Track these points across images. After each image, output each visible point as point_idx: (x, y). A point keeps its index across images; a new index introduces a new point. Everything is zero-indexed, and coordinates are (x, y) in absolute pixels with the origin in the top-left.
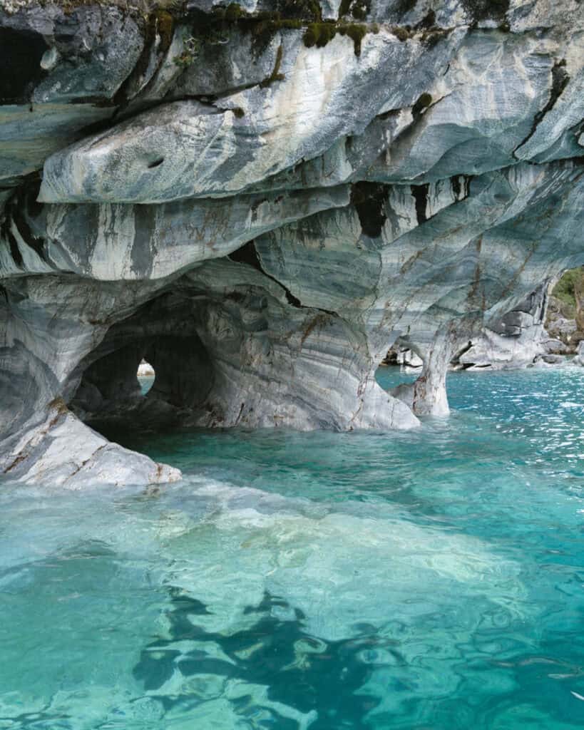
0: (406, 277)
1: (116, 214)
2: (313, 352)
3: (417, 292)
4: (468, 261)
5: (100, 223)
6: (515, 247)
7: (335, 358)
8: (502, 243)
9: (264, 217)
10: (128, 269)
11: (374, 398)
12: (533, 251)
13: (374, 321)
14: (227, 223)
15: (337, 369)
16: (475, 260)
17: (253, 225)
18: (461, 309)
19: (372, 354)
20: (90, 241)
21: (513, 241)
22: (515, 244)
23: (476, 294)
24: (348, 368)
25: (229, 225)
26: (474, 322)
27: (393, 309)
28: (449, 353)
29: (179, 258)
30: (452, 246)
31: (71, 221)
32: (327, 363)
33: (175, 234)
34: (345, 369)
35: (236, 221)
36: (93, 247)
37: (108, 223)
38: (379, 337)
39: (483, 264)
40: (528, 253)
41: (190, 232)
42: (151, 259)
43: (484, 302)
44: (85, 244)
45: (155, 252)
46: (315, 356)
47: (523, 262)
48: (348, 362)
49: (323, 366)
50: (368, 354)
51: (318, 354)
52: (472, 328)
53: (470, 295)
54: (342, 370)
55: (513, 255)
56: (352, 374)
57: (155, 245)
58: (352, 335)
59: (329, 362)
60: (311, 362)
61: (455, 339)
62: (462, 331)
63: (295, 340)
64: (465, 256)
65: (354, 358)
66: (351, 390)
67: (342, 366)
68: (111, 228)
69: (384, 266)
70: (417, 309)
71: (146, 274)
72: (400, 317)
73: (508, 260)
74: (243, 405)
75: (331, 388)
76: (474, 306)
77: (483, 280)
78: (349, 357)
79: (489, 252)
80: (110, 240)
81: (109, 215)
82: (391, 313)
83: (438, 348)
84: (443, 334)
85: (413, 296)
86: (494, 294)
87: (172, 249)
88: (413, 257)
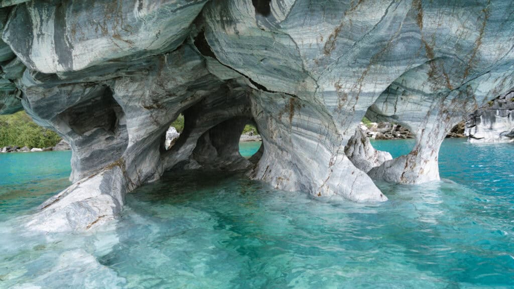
0: (334, 57)
1: (43, 18)
2: (300, 129)
3: (365, 73)
4: (408, 37)
5: (34, 27)
6: (465, 17)
7: (315, 134)
8: (449, 14)
9: (149, 5)
10: (57, 63)
11: (342, 169)
12: (486, 19)
13: (331, 102)
14: (121, 16)
15: (316, 143)
16: (419, 36)
17: (140, 14)
18: (427, 89)
19: (341, 132)
20: (29, 43)
21: (462, 11)
22: (464, 14)
23: (436, 73)
24: (324, 144)
25: (123, 17)
26: (465, 103)
27: (346, 91)
28: (442, 131)
29: (92, 51)
30: (366, 19)
31: (14, 28)
32: (309, 138)
33: (83, 30)
34: (322, 143)
35: (126, 13)
36: (30, 47)
37: (39, 26)
38: (343, 117)
39: (430, 40)
40: (481, 22)
41: (95, 27)
42: (70, 53)
43: (448, 82)
44: (25, 44)
45: (72, 47)
46: (301, 132)
47: (478, 34)
48: (324, 138)
49: (307, 140)
50: (336, 131)
51: (303, 131)
52: (464, 108)
53: (431, 75)
54: (320, 144)
55: (464, 27)
56: (326, 147)
57: (70, 40)
58: (320, 115)
59: (310, 138)
60: (299, 137)
61: (448, 118)
62: (454, 111)
63: (285, 119)
64: (402, 32)
65: (327, 135)
66: (325, 161)
67: (320, 141)
68: (41, 30)
69: (301, 47)
70: (372, 90)
71: (69, 66)
72: (357, 99)
73: (459, 32)
74: (268, 167)
75: (313, 159)
76: (439, 86)
77: (438, 58)
78: (323, 134)
79: (435, 26)
80: (40, 39)
81: (39, 19)
82: (345, 95)
83: (431, 126)
84: (435, 115)
85: (363, 78)
86: (456, 72)
87: (84, 43)
88: (332, 36)
